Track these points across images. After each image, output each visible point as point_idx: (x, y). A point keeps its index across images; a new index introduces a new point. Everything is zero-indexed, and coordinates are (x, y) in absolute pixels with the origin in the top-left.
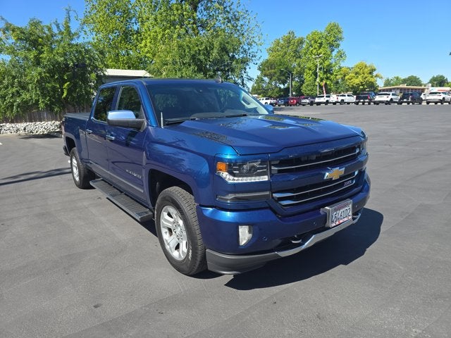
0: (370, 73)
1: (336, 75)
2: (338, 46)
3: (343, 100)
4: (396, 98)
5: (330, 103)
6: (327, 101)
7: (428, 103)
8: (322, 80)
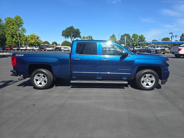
0: (37, 39)
1: (23, 38)
2: (22, 26)
3: (33, 49)
4: (54, 49)
5: (28, 50)
6: (26, 49)
7: (64, 51)
8: (16, 39)
